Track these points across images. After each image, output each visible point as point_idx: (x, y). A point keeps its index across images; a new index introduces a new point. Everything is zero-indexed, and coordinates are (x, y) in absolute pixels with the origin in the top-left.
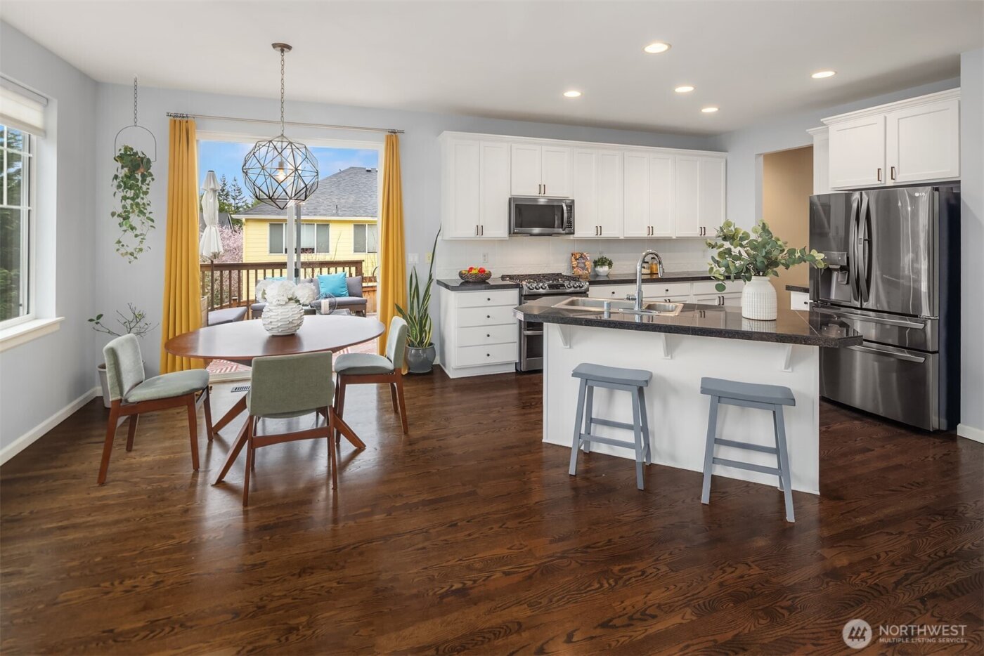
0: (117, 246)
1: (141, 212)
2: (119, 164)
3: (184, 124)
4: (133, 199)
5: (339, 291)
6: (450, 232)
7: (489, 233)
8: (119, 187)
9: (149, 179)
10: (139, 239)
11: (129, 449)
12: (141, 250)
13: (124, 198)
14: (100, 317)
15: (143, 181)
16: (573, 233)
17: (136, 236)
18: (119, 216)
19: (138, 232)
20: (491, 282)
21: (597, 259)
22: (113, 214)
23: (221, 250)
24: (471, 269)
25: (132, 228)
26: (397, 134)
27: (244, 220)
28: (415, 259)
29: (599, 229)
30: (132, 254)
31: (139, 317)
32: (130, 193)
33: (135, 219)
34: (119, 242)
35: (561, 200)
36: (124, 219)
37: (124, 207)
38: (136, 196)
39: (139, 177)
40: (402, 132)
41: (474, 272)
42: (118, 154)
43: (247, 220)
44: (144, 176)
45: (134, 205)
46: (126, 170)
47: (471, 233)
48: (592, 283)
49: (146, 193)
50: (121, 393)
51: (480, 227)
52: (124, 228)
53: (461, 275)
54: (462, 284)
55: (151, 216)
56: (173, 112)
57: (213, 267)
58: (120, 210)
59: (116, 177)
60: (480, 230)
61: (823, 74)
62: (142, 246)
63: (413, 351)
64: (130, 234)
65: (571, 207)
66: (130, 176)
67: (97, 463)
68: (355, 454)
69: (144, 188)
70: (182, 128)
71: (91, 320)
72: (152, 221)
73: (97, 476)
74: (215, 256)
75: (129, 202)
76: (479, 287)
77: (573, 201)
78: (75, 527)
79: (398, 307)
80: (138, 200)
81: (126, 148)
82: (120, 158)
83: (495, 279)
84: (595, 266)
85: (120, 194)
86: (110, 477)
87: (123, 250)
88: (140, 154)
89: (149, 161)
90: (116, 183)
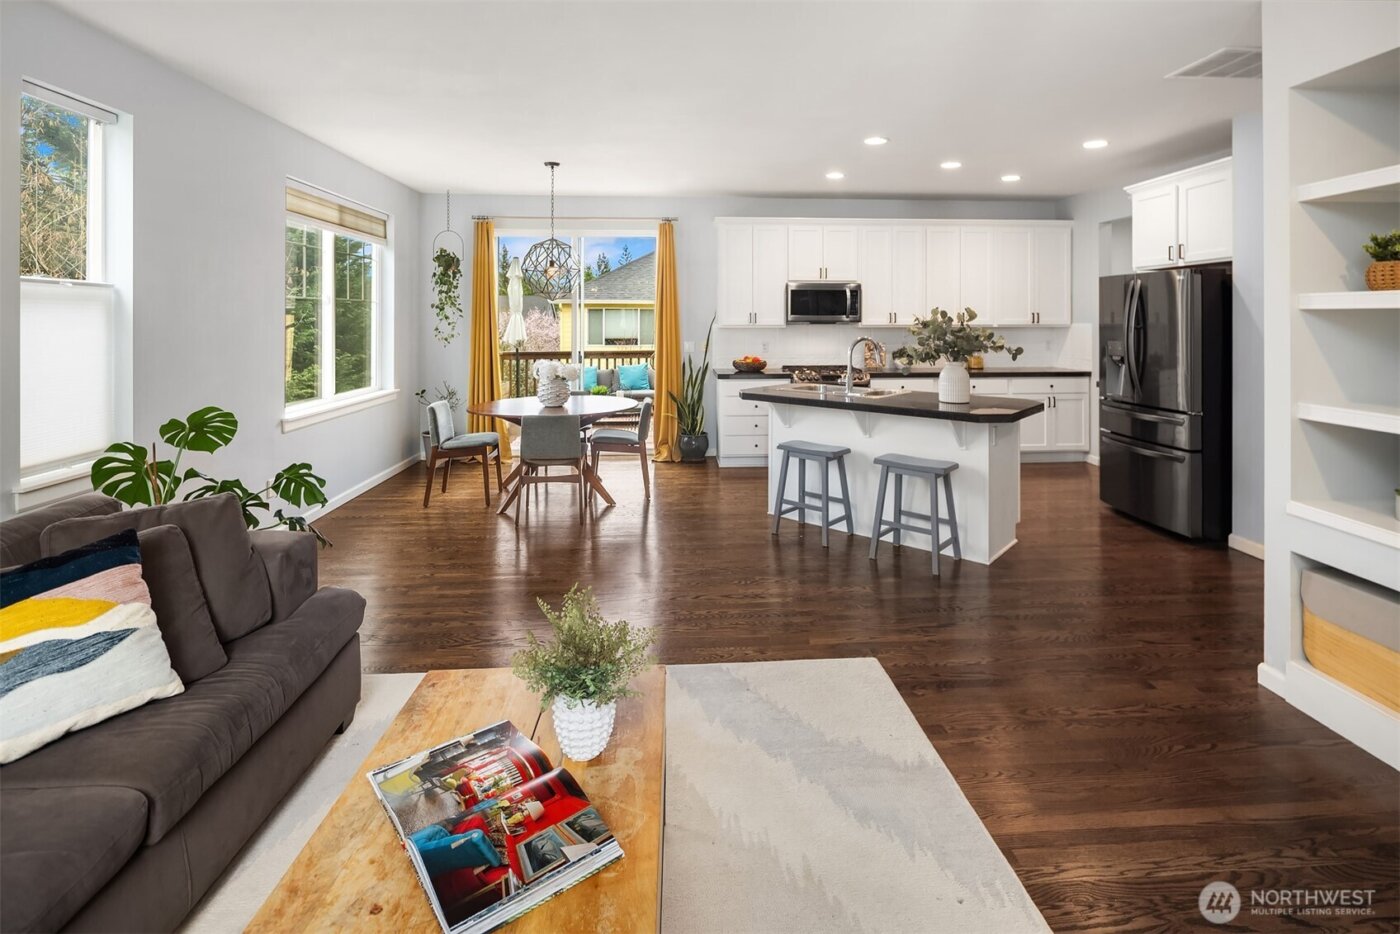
0: (436, 333)
1: (452, 303)
2: (437, 264)
3: (485, 225)
4: (446, 293)
5: (639, 384)
6: (725, 320)
7: (762, 321)
8: (437, 283)
9: (458, 275)
10: (451, 326)
11: (444, 490)
12: (453, 336)
13: (441, 292)
14: (423, 391)
15: (454, 277)
16: (860, 321)
17: (449, 324)
18: (437, 307)
19: (449, 321)
20: (766, 371)
21: (896, 350)
22: (433, 306)
23: (526, 338)
24: (746, 358)
25: (447, 318)
26: (672, 222)
27: (560, 306)
28: (689, 347)
29: (893, 317)
30: (446, 339)
31: (452, 394)
32: (445, 288)
33: (448, 310)
34: (437, 329)
35: (844, 285)
36: (441, 310)
37: (441, 300)
38: (449, 290)
39: (450, 273)
40: (676, 220)
41: (748, 361)
42: (436, 255)
43: (564, 305)
44: (454, 274)
45: (448, 298)
46: (441, 268)
47: (744, 321)
48: (873, 376)
49: (456, 287)
50: (438, 442)
51: (753, 315)
52: (441, 317)
53: (735, 364)
54: (736, 373)
55: (460, 307)
56: (476, 214)
57: (518, 355)
58: (437, 303)
59: (435, 275)
60: (753, 317)
61: (1096, 144)
62: (454, 333)
63: (686, 439)
64: (445, 322)
65: (856, 292)
66: (444, 274)
67: (422, 497)
68: (607, 510)
69: (455, 283)
70: (482, 228)
71: (417, 394)
72: (461, 311)
73: (422, 503)
74: (520, 343)
75: (444, 295)
76: (753, 376)
77: (859, 286)
78: (411, 524)
79: (671, 395)
80: (451, 294)
81: (442, 250)
82: (437, 259)
83: (771, 368)
84: (894, 358)
85: (438, 289)
86: (430, 504)
87: (439, 336)
88: (452, 255)
89: (458, 260)
90: (434, 279)
